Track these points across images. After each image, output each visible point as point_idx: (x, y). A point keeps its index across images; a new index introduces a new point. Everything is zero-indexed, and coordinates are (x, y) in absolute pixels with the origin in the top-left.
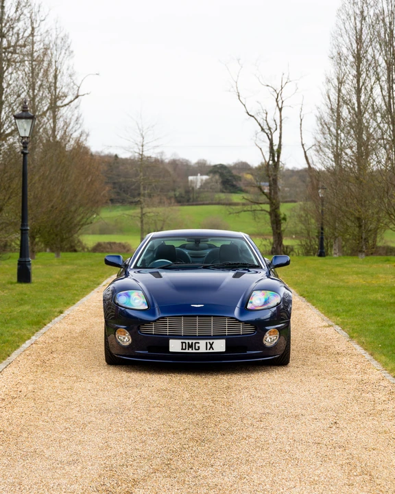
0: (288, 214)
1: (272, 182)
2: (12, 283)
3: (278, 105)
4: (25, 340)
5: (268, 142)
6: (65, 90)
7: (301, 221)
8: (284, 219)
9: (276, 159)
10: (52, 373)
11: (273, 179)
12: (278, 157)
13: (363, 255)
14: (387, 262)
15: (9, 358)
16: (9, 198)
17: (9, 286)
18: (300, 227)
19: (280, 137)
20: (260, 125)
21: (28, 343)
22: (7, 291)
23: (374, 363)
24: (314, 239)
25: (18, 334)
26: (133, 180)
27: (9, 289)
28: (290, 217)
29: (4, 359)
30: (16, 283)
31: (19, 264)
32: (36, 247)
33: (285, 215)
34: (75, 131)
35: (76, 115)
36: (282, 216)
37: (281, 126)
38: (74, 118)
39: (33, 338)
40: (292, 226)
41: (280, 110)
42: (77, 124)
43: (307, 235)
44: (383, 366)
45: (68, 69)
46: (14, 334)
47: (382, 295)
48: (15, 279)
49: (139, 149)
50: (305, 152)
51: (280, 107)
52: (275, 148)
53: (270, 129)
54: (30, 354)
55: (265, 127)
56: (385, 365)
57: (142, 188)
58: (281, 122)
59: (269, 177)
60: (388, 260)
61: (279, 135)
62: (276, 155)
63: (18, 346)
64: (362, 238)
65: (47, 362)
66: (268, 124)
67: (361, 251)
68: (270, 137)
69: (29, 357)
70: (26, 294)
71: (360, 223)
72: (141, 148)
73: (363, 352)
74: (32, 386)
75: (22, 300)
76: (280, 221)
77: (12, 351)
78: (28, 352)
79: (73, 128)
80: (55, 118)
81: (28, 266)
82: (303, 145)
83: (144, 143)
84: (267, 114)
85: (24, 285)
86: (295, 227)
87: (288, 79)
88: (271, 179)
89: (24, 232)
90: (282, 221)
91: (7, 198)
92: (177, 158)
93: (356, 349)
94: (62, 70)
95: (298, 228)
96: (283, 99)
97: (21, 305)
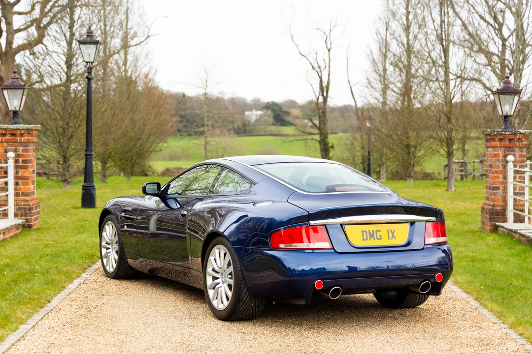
0: (335, 143)
1: (321, 114)
2: (76, 208)
3: (327, 46)
4: (74, 279)
5: (318, 79)
6: (135, 29)
7: (348, 149)
8: (332, 147)
9: (325, 94)
10: (96, 327)
11: (323, 112)
12: (327, 92)
13: (412, 180)
14: (437, 187)
15: (49, 305)
16: (79, 126)
17: (73, 211)
18: (346, 154)
19: (329, 75)
20: (311, 64)
21: (76, 282)
22: (69, 217)
23: (485, 312)
24: (359, 165)
25: (67, 271)
26: (198, 112)
27: (71, 214)
28: (337, 146)
29: (42, 307)
30: (80, 208)
31: (83, 189)
32: (108, 171)
33: (333, 144)
34: (145, 65)
35: (146, 52)
36: (330, 145)
37: (329, 64)
38: (144, 54)
39: (84, 275)
40: (339, 154)
41: (329, 50)
42: (147, 59)
43: (352, 162)
44: (499, 318)
45: (138, 9)
46: (62, 271)
47: (453, 223)
48: (80, 204)
49: (204, 85)
50: (351, 88)
51: (329, 48)
52: (325, 84)
53: (319, 67)
54: (75, 299)
55: (316, 66)
56: (500, 316)
57: (206, 119)
58: (329, 61)
59: (319, 110)
60: (438, 185)
61: (328, 73)
62: (325, 91)
63: (64, 288)
64: (410, 164)
65: (94, 311)
66: (318, 63)
67: (409, 176)
68: (320, 74)
69: (74, 303)
70: (87, 221)
71: (408, 150)
72: (205, 83)
73: (465, 295)
74: (68, 348)
75: (82, 226)
76: (328, 149)
77: (55, 295)
78: (73, 295)
79: (142, 63)
80: (126, 53)
81: (93, 192)
82: (349, 82)
83: (208, 79)
84: (317, 54)
85: (88, 210)
86: (342, 154)
87: (336, 23)
88: (321, 111)
89: (88, 157)
90: (331, 149)
91: (77, 125)
92: (236, 96)
93: (455, 292)
94: (133, 10)
95: (345, 156)
96: (331, 41)
97: (80, 233)
